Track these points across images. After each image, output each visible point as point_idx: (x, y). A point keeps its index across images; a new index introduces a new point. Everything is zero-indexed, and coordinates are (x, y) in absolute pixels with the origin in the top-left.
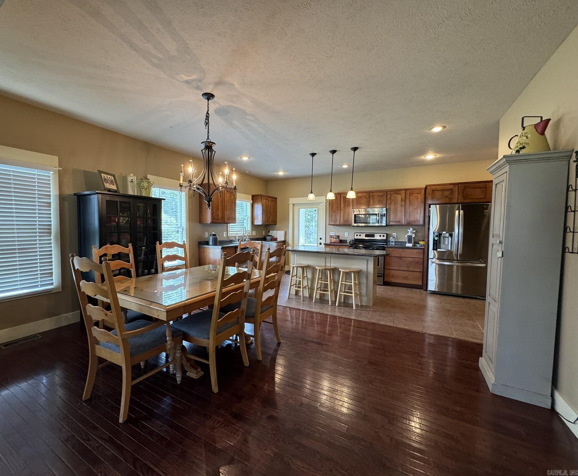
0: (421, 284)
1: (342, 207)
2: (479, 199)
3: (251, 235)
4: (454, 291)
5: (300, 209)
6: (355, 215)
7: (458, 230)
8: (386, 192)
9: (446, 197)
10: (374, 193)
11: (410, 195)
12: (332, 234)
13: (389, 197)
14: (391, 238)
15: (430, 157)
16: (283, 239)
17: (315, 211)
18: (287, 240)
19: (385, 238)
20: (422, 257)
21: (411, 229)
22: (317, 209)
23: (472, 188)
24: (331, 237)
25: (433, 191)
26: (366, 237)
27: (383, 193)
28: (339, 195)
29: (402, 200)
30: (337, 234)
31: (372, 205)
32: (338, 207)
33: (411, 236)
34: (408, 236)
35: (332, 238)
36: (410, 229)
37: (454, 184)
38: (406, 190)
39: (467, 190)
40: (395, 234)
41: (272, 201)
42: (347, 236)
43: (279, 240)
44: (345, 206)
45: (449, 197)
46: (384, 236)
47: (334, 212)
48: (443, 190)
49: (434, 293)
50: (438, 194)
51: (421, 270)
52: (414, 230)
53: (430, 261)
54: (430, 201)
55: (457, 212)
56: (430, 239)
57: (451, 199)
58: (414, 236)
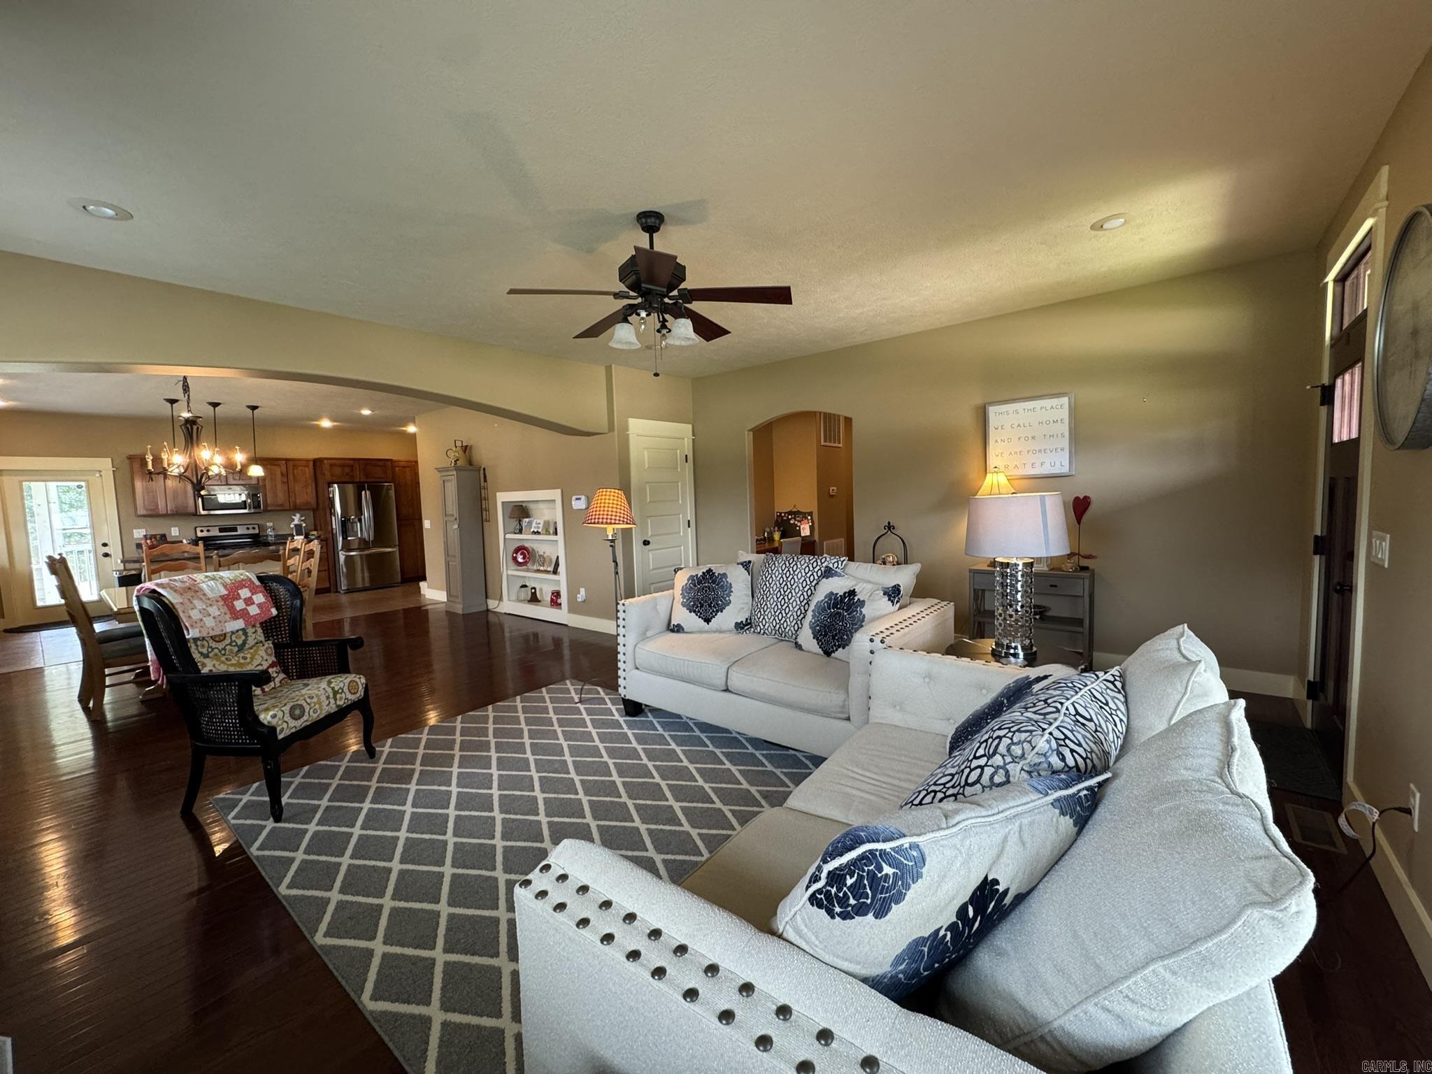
0: (328, 586)
2: (379, 478)
4: (360, 585)
5: (24, 483)
6: (203, 497)
7: (367, 513)
9: (347, 474)
11: (293, 468)
12: (139, 533)
14: (268, 530)
15: (326, 423)
19: (257, 531)
20: (325, 551)
21: (298, 515)
23: (373, 466)
25: (330, 465)
29: (282, 474)
31: (232, 479)
33: (301, 525)
34: (295, 525)
36: (295, 516)
37: (354, 460)
38: (287, 460)
39: (369, 467)
40: (273, 523)
42: (178, 535)
45: (350, 475)
46: (254, 528)
48: (343, 466)
49: (348, 591)
50: (338, 471)
51: (326, 568)
52: (301, 516)
53: (340, 553)
54: (328, 478)
55: (363, 492)
56: (334, 527)
57: (352, 476)
58: (304, 525)
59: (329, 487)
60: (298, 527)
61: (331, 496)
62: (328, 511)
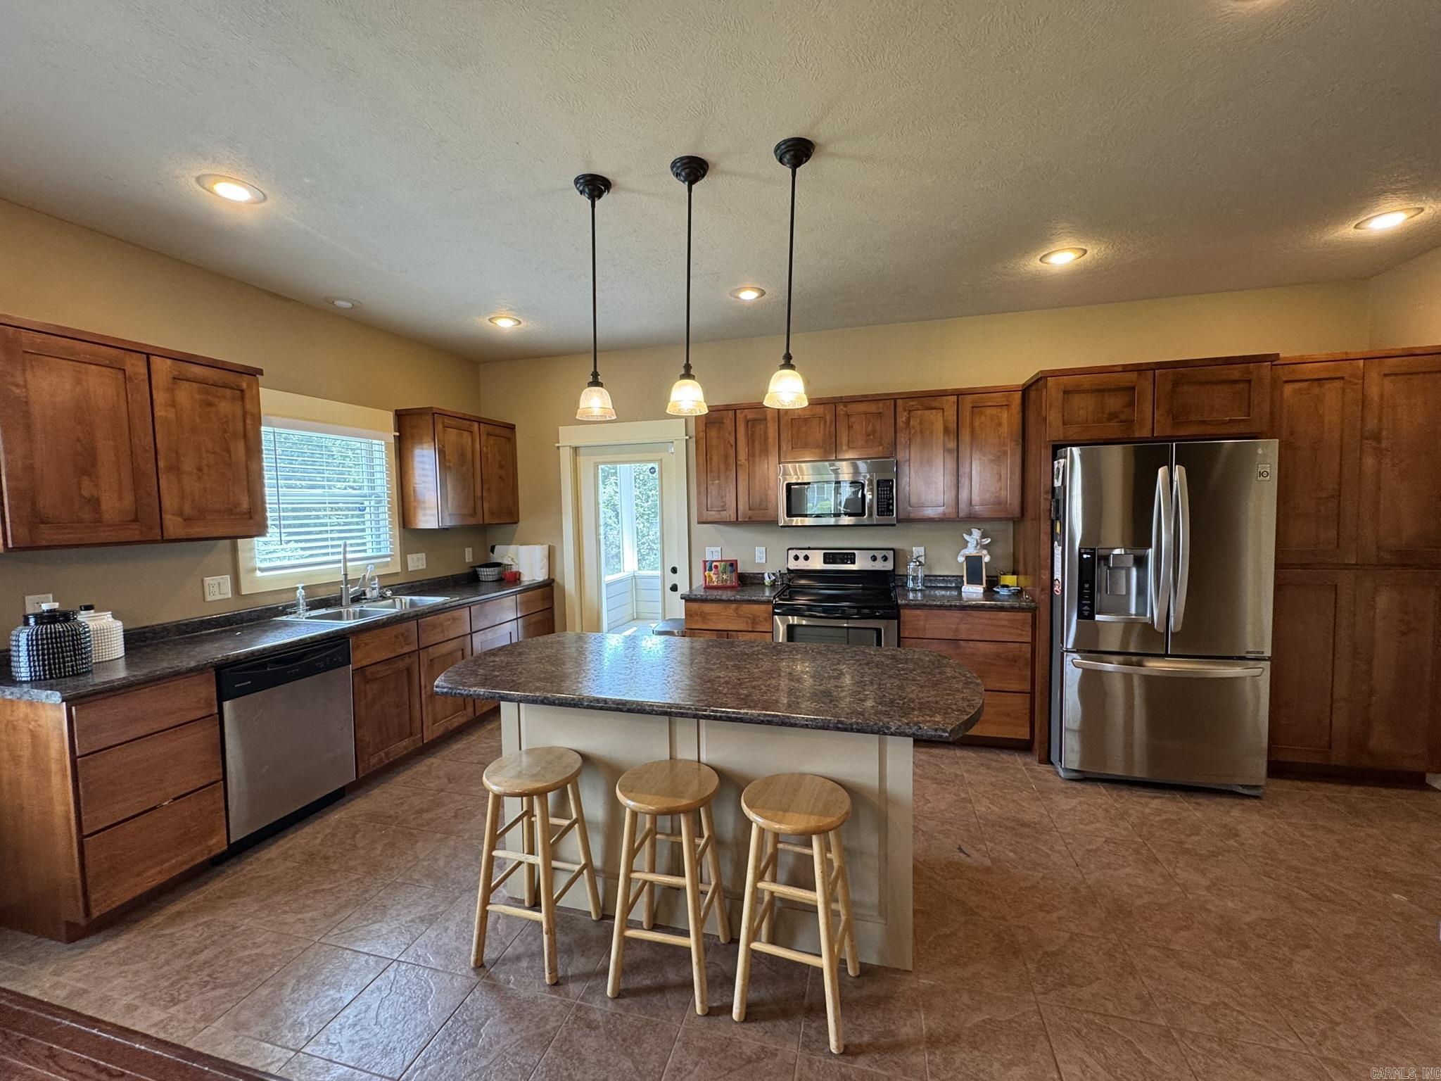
0: (1028, 737)
1: (742, 456)
2: (1224, 423)
3: (399, 570)
4: (1118, 766)
5: (600, 466)
6: (789, 486)
8: (893, 402)
9: (1113, 416)
10: (850, 406)
11: (973, 413)
12: (713, 554)
13: (902, 419)
14: (912, 564)
15: (1062, 258)
16: (541, 576)
17: (652, 470)
18: (558, 579)
19: (889, 566)
20: (1030, 640)
21: (976, 534)
22: (656, 466)
23: (1201, 383)
24: (708, 566)
25: (1064, 392)
26: (825, 562)
27: (881, 404)
28: (731, 413)
29: (946, 431)
30: (730, 556)
31: (844, 448)
32: (726, 457)
33: (978, 558)
34: (968, 558)
35: (710, 569)
36: (970, 534)
37: (1139, 369)
38: (959, 394)
39: (1185, 388)
40: (922, 549)
41: (489, 434)
42: (764, 561)
43: (527, 579)
44: (751, 455)
45: (1123, 417)
46: (884, 558)
47: (716, 475)
48: (1100, 391)
49: (1083, 777)
50: (1084, 407)
51: (1027, 687)
52: (984, 536)
53: (1068, 658)
54: (1055, 431)
55: (1162, 472)
56: (1058, 575)
57: (1129, 423)
58: (987, 559)
59: (1055, 457)
60: (974, 563)
61: (1058, 483)
62: (1045, 527)
